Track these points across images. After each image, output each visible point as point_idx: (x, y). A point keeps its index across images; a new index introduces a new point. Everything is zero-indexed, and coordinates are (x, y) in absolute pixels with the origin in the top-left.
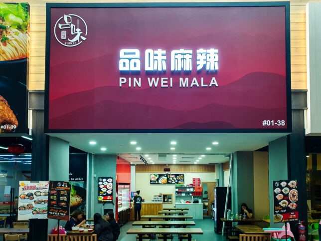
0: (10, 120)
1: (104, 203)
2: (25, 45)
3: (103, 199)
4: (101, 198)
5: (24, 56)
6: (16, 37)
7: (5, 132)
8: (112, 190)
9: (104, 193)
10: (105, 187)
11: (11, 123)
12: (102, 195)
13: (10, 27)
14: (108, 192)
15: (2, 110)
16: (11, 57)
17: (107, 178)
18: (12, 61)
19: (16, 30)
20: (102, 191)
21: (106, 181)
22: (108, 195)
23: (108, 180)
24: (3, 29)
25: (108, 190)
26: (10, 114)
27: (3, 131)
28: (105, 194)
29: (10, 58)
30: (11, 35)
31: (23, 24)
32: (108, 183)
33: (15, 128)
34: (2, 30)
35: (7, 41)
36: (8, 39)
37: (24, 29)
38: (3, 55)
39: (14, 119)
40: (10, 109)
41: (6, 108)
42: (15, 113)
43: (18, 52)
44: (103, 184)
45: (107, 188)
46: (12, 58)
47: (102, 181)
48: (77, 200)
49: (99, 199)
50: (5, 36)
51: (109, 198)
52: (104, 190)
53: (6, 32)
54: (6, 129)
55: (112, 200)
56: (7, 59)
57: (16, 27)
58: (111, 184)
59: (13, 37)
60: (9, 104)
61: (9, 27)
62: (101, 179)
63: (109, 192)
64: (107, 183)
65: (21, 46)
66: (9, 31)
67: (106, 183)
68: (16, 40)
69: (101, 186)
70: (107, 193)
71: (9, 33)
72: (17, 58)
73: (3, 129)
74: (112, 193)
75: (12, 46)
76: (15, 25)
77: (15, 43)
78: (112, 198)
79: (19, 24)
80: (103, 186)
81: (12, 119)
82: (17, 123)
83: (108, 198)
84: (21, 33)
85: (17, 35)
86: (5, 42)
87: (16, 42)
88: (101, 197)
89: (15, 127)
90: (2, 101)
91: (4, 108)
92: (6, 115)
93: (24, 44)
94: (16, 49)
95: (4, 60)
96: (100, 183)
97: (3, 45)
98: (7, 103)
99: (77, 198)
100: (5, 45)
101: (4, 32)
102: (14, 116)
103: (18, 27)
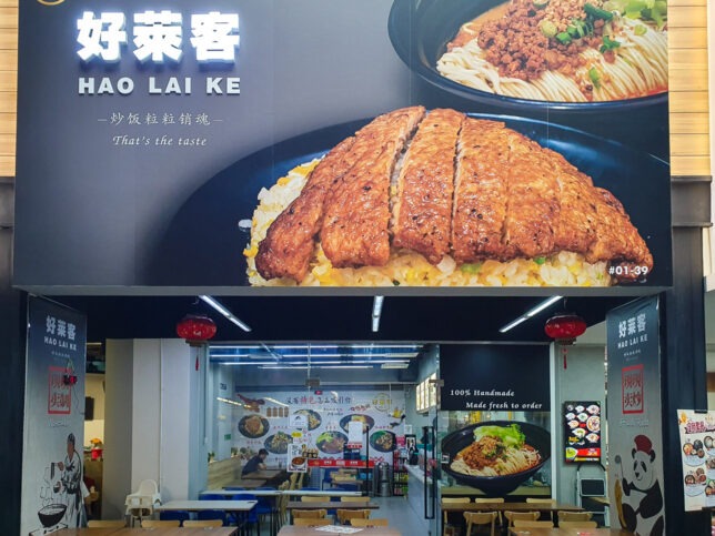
0: (631, 252)
1: (579, 464)
2: (662, 61)
3: (578, 456)
4: (572, 453)
5: (661, 88)
6: (639, 40)
7: (619, 284)
8: (599, 434)
9: (581, 441)
10: (583, 425)
11: (633, 260)
12: (575, 446)
13: (623, 15)
14: (588, 437)
15: (610, 227)
16: (628, 90)
17: (586, 404)
18: (629, 101)
19: (639, 22)
20: (574, 436)
21: (585, 411)
22: (588, 445)
23: (589, 409)
24: (605, 20)
25: (589, 432)
26: (631, 238)
27: (616, 281)
28: (583, 443)
29: (625, 93)
30: (624, 35)
31: (656, 7)
32: (590, 415)
33: (645, 272)
34: (601, 22)
35: (615, 50)
36: (616, 45)
37: (659, 19)
38: (608, 87)
39: (640, 248)
40: (629, 223)
41: (619, 220)
42: (642, 233)
43: (645, 79)
44: (576, 419)
45: (586, 428)
46: (630, 93)
47: (575, 412)
48: (527, 457)
49: (568, 456)
50: (611, 38)
51: (592, 452)
52: (579, 433)
53: (613, 27)
54: (623, 276)
55: (599, 457)
56: (617, 97)
57: (638, 14)
58: (597, 419)
59: (631, 41)
60: (626, 211)
61: (619, 14)
62: (571, 407)
63: (592, 438)
64: (586, 415)
65: (651, 63)
66: (619, 24)
67: (583, 417)
68: (638, 48)
69: (573, 424)
70: (587, 441)
71: (621, 29)
72: (644, 95)
73: (614, 276)
74: (599, 440)
75: (630, 63)
76: (633, 10)
77: (636, 54)
78: (599, 453)
79: (646, 7)
80: (577, 423)
81: (636, 250)
82: (650, 260)
83: (590, 454)
84: (650, 30)
85: (642, 35)
86: (611, 53)
87: (638, 54)
88: (571, 449)
89: (645, 270)
90: (610, 203)
91: (615, 221)
92: (621, 238)
93: (659, 57)
94: (639, 70)
95: (610, 99)
96: (570, 416)
97: (606, 60)
98: (622, 210)
99: (529, 454)
100: (611, 60)
101: (608, 28)
102: (641, 241)
103: (642, 13)
